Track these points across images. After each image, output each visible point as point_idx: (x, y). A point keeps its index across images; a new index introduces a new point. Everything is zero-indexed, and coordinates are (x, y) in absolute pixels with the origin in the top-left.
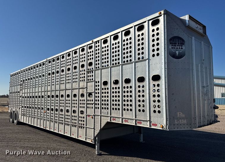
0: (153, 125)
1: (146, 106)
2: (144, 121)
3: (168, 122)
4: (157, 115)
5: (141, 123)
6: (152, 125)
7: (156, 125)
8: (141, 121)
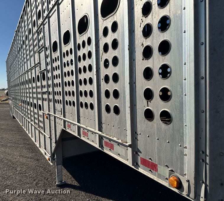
0: (145, 163)
1: (125, 94)
2: (119, 144)
3: (206, 169)
4: (159, 129)
5: (112, 148)
6: (139, 163)
7: (153, 167)
8: (112, 143)
